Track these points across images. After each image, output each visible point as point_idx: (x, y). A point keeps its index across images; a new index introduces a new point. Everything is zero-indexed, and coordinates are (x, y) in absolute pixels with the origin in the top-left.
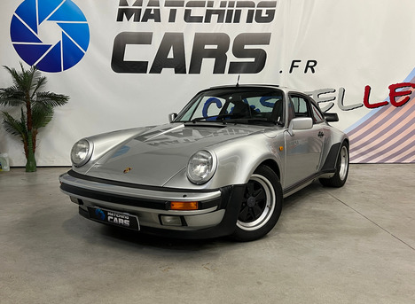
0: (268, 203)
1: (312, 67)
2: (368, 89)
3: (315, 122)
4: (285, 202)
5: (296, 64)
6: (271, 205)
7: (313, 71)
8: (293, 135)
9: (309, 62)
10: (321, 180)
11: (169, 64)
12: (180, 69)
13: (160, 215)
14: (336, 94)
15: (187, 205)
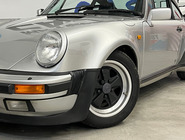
0: (124, 90)
3: (173, 18)
4: (141, 92)
6: (127, 92)
8: (152, 26)
10: (178, 73)
13: (5, 100)
15: (33, 89)
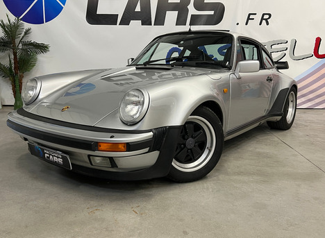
0: (208, 145)
1: (266, 20)
2: (318, 41)
3: (262, 66)
5: (251, 17)
6: (211, 147)
7: (268, 24)
8: (240, 78)
9: (264, 15)
11: (136, 16)
12: (146, 21)
13: (89, 156)
14: (288, 45)
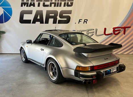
5: (80, 21)
7: (86, 23)
9: (85, 20)
12: (42, 22)
